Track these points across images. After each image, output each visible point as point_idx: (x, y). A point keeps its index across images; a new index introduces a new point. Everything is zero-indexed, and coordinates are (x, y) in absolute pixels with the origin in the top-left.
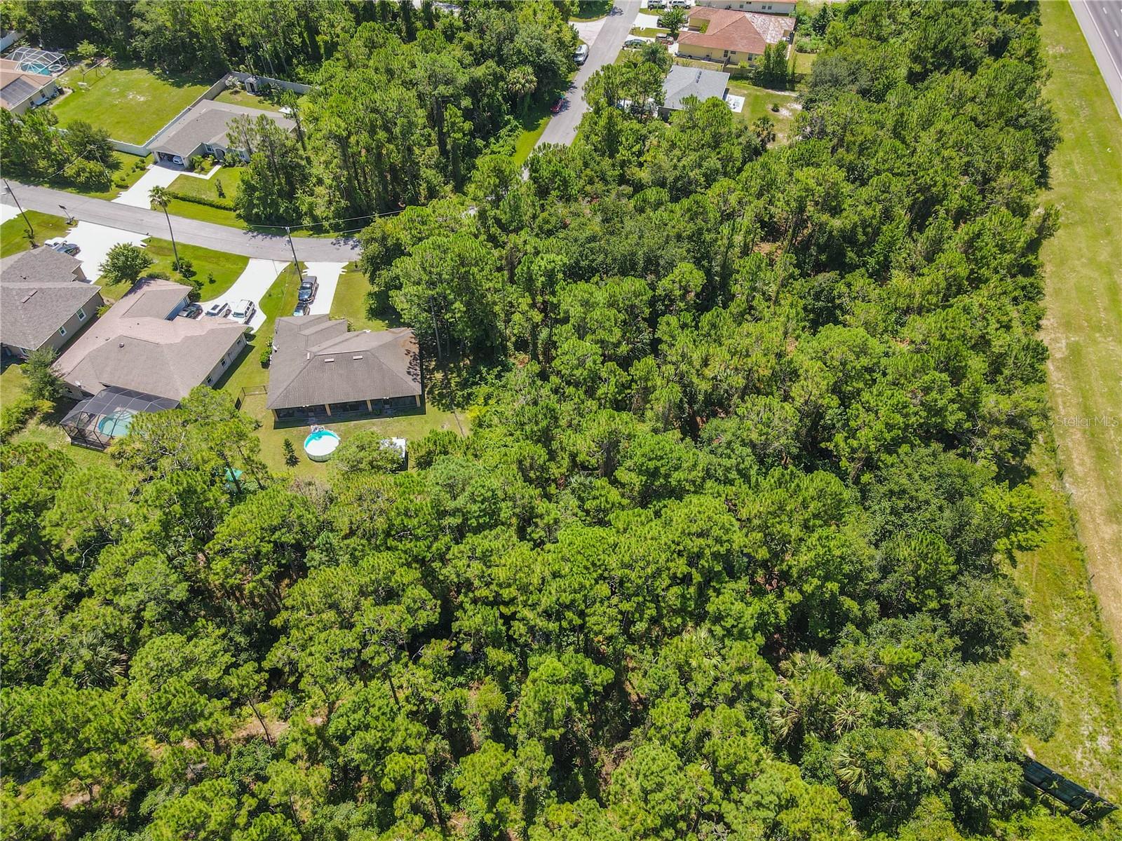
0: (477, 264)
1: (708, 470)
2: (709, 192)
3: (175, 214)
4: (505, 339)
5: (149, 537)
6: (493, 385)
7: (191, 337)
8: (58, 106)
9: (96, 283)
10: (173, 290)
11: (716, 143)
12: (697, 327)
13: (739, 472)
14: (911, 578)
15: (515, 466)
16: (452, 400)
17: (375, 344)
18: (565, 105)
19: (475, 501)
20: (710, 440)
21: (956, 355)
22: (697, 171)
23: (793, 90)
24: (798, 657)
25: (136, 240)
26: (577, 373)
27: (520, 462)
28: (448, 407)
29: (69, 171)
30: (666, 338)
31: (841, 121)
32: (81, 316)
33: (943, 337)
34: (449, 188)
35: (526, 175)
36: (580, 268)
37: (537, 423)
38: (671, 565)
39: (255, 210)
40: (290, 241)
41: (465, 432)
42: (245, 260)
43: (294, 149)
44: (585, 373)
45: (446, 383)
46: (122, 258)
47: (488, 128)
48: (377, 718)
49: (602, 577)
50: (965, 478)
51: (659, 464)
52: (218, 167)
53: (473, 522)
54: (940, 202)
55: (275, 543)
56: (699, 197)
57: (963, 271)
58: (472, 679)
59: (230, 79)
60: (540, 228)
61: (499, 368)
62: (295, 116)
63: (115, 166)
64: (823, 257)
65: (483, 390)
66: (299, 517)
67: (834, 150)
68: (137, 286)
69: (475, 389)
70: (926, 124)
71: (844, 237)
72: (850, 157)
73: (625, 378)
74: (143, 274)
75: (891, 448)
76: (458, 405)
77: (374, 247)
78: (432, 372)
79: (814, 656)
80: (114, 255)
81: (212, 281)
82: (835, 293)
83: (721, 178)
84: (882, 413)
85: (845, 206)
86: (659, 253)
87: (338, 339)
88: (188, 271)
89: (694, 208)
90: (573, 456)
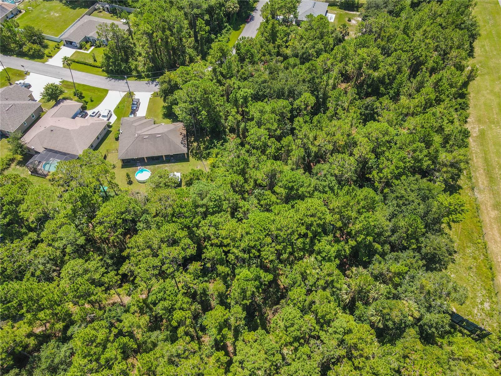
0: (212, 93)
1: (315, 187)
2: (318, 60)
3: (74, 69)
4: (225, 128)
5: (67, 216)
6: (219, 148)
7: (83, 127)
8: (19, 19)
9: (39, 101)
10: (74, 105)
11: (321, 36)
12: (311, 123)
13: (329, 188)
14: (405, 235)
15: (229, 185)
16: (201, 155)
17: (166, 130)
18: (252, 19)
19: (211, 201)
20: (317, 174)
21: (428, 135)
22: (313, 50)
23: (358, 11)
24: (354, 269)
25: (57, 82)
26: (257, 143)
27: (232, 183)
28: (199, 159)
29: (25, 49)
30: (297, 128)
31: (379, 26)
32: (33, 116)
33: (423, 127)
34: (199, 58)
35: (234, 52)
36: (259, 95)
37: (239, 166)
38: (299, 229)
39: (111, 68)
40: (127, 82)
41: (207, 170)
42: (106, 91)
43: (128, 39)
44: (261, 143)
45: (199, 147)
46: (51, 90)
47: (217, 29)
48: (169, 296)
49: (268, 234)
50: (430, 190)
51: (294, 184)
52: (93, 47)
53: (211, 210)
54: (424, 64)
55: (123, 219)
56: (313, 62)
57: (433, 96)
58: (211, 279)
59: (97, 6)
60: (241, 77)
61: (222, 141)
62: (127, 23)
63: (46, 47)
64: (370, 90)
65: (215, 151)
66: (134, 208)
67: (376, 40)
68: (58, 103)
69: (211, 150)
70: (419, 27)
71: (379, 81)
72: (383, 43)
73: (279, 145)
74: (61, 97)
75: (397, 177)
76: (204, 158)
77: (165, 86)
78: (192, 142)
79: (361, 269)
80: (47, 89)
81: (92, 101)
82: (375, 106)
83: (324, 53)
84: (394, 161)
85: (380, 66)
86: (295, 88)
87: (149, 128)
88: (81, 96)
89: (311, 67)
90: (255, 181)
